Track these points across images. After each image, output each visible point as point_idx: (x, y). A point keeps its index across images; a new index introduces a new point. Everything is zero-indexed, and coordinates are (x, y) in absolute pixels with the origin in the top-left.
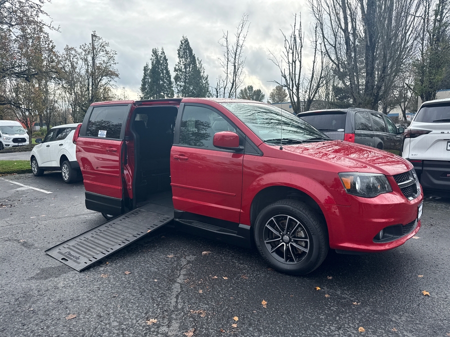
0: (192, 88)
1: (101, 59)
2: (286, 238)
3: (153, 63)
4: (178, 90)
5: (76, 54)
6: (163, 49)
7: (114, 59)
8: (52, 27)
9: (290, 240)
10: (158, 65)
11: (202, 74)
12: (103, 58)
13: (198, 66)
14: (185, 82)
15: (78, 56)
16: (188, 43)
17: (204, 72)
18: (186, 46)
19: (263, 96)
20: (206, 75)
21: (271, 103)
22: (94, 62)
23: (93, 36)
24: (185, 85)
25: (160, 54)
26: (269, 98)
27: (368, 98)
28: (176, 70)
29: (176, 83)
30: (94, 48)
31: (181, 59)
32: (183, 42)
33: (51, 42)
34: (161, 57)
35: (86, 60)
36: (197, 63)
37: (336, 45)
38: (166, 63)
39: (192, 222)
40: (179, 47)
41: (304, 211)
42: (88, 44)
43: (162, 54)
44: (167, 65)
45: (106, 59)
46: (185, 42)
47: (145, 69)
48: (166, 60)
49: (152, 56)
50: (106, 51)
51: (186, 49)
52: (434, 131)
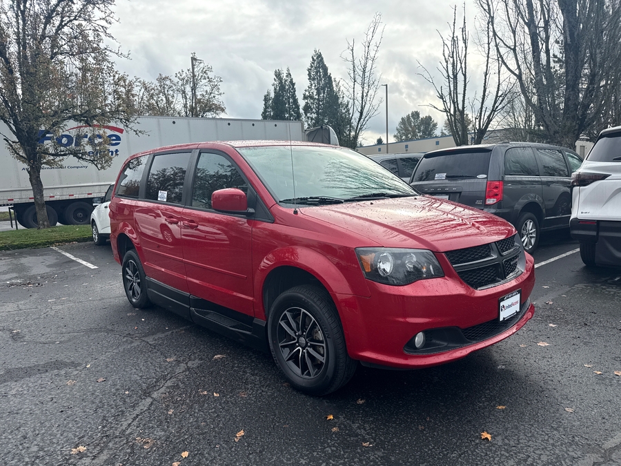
0: (326, 121)
1: (203, 89)
2: (302, 340)
3: (275, 89)
4: (309, 125)
5: (171, 85)
6: (288, 70)
7: (218, 89)
8: (120, 53)
9: (306, 345)
10: (282, 92)
11: (340, 101)
12: (205, 88)
13: (335, 89)
14: (317, 113)
15: (174, 87)
16: (322, 59)
17: (343, 97)
18: (318, 63)
19: (435, 125)
20: (346, 102)
21: (447, 134)
22: (194, 95)
23: (193, 59)
24: (318, 117)
25: (285, 77)
26: (444, 128)
27: (568, 124)
28: (305, 97)
29: (306, 115)
30: (194, 76)
31: (312, 82)
32: (315, 58)
33: (116, 72)
34: (286, 81)
35: (184, 92)
36: (334, 86)
37: (515, 46)
38: (294, 89)
39: (208, 313)
40: (310, 65)
41: (318, 303)
42: (186, 71)
43: (287, 76)
44: (295, 91)
45: (208, 89)
46: (317, 58)
47: (266, 99)
48: (293, 84)
49: (275, 80)
50: (208, 78)
51: (319, 67)
52: (614, 175)
